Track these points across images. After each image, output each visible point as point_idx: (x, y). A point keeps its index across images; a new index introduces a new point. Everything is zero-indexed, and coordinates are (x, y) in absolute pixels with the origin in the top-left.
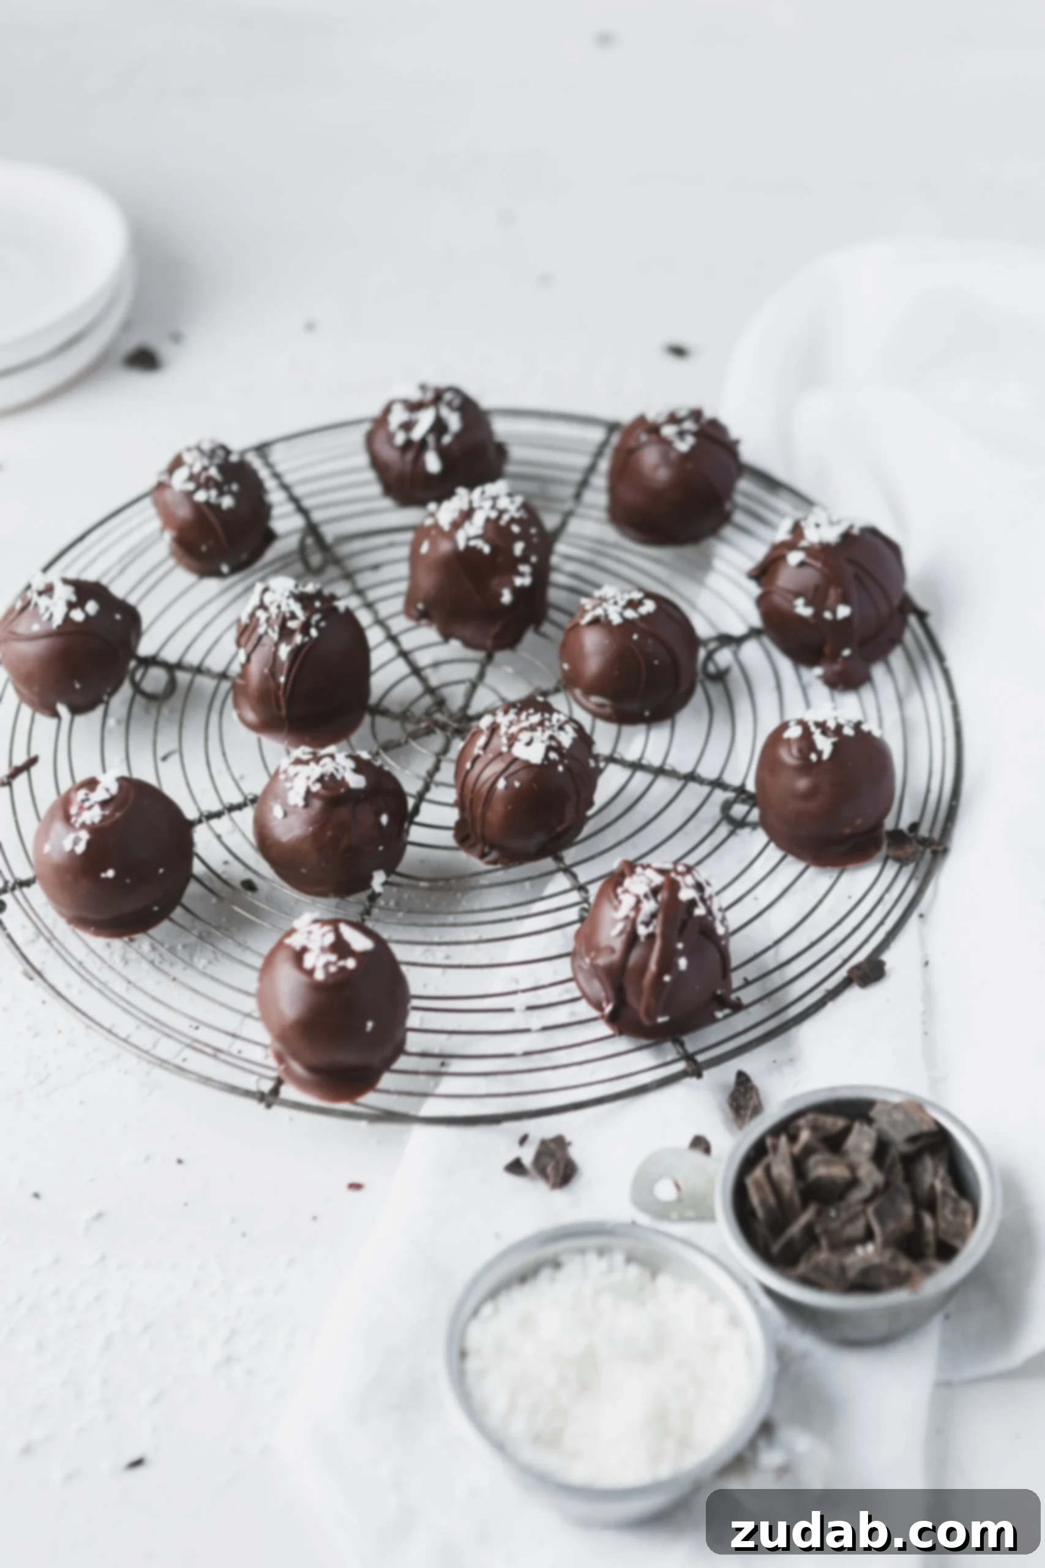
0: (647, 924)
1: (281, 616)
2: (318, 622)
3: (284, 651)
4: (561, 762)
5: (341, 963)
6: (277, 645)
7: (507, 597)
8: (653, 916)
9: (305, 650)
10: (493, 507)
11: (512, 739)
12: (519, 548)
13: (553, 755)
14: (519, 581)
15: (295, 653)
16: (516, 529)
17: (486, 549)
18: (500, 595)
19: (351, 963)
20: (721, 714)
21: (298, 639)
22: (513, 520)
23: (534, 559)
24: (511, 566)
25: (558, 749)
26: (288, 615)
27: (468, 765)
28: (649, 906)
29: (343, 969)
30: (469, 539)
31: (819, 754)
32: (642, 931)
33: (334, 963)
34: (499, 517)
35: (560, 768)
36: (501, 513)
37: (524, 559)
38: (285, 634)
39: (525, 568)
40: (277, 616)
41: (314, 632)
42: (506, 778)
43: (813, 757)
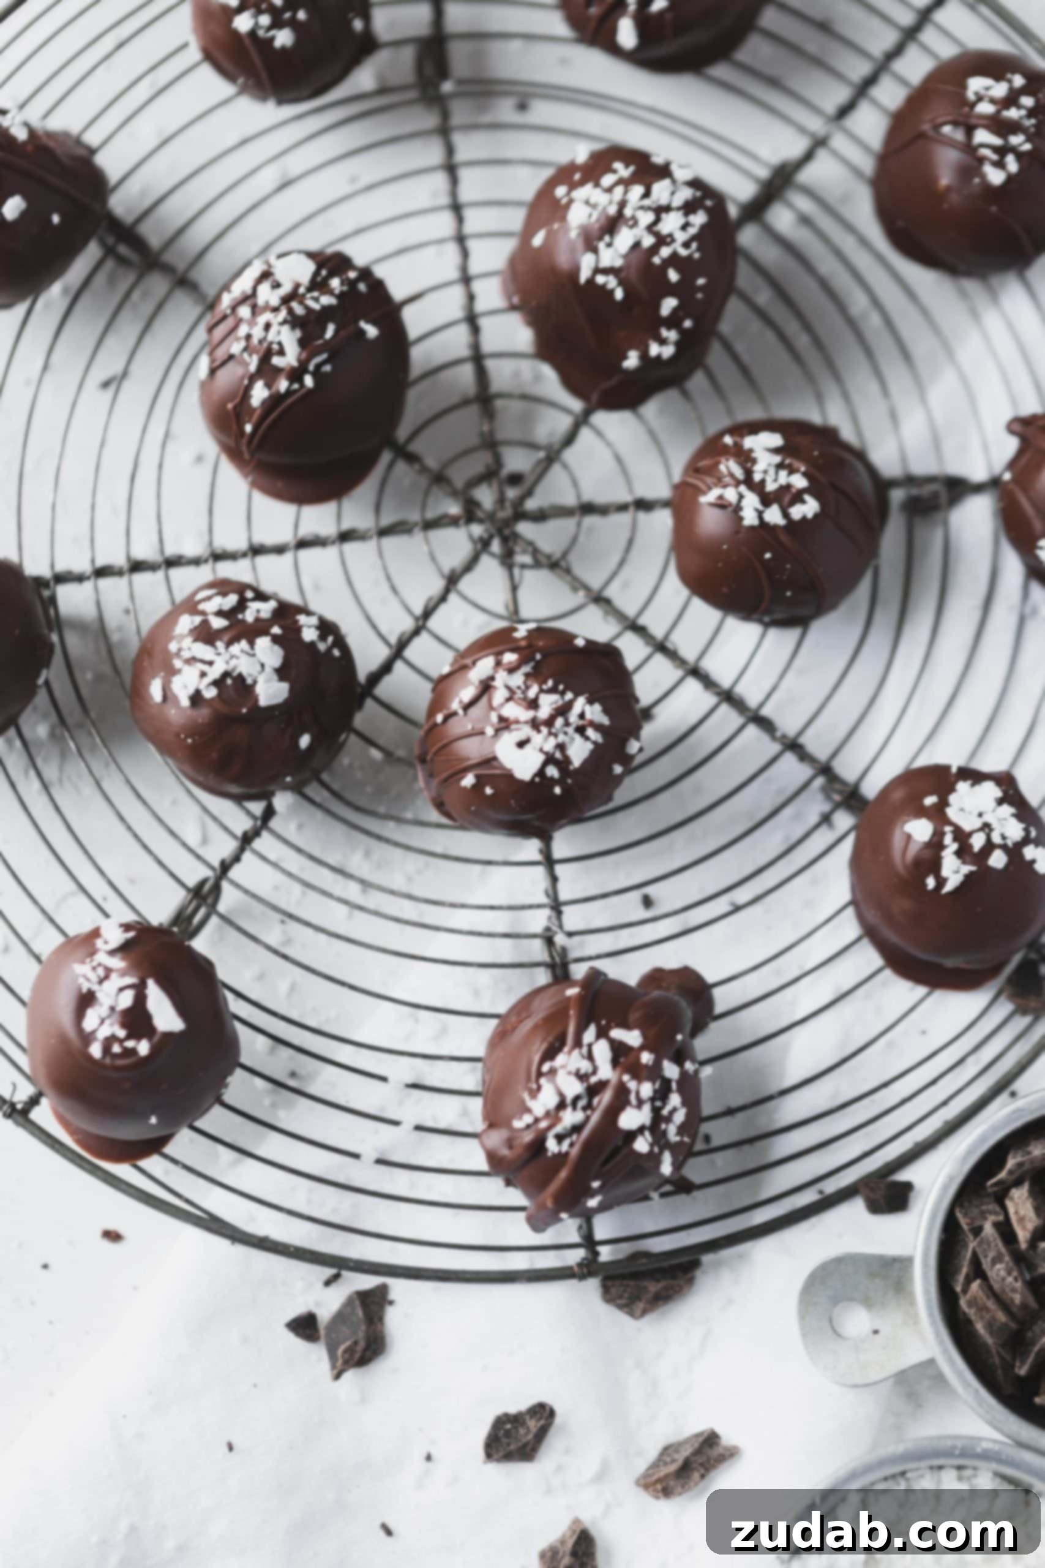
0: (560, 1138)
1: (265, 345)
2: (318, 366)
3: (259, 393)
4: (560, 782)
5: (130, 1044)
6: (253, 379)
7: (632, 361)
8: (577, 1129)
9: (289, 401)
10: (650, 228)
11: (505, 724)
12: (669, 305)
13: (552, 772)
14: (654, 349)
15: (274, 401)
16: (673, 276)
17: (619, 294)
18: (625, 357)
19: (144, 1048)
20: (880, 637)
21: (283, 385)
22: (674, 260)
23: (688, 324)
24: (652, 326)
25: (563, 764)
26: (275, 347)
27: (439, 718)
28: (570, 1118)
29: (132, 1052)
30: (597, 271)
31: (941, 882)
32: (552, 1145)
33: (121, 1041)
34: (654, 250)
35: (557, 790)
36: (662, 240)
37: (673, 321)
38: (266, 370)
39: (672, 335)
40: (261, 342)
41: (309, 381)
42: (477, 777)
43: (931, 882)
